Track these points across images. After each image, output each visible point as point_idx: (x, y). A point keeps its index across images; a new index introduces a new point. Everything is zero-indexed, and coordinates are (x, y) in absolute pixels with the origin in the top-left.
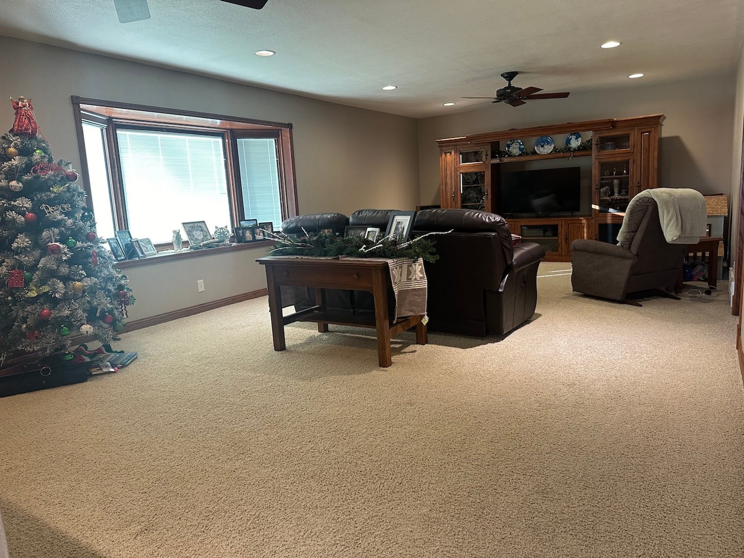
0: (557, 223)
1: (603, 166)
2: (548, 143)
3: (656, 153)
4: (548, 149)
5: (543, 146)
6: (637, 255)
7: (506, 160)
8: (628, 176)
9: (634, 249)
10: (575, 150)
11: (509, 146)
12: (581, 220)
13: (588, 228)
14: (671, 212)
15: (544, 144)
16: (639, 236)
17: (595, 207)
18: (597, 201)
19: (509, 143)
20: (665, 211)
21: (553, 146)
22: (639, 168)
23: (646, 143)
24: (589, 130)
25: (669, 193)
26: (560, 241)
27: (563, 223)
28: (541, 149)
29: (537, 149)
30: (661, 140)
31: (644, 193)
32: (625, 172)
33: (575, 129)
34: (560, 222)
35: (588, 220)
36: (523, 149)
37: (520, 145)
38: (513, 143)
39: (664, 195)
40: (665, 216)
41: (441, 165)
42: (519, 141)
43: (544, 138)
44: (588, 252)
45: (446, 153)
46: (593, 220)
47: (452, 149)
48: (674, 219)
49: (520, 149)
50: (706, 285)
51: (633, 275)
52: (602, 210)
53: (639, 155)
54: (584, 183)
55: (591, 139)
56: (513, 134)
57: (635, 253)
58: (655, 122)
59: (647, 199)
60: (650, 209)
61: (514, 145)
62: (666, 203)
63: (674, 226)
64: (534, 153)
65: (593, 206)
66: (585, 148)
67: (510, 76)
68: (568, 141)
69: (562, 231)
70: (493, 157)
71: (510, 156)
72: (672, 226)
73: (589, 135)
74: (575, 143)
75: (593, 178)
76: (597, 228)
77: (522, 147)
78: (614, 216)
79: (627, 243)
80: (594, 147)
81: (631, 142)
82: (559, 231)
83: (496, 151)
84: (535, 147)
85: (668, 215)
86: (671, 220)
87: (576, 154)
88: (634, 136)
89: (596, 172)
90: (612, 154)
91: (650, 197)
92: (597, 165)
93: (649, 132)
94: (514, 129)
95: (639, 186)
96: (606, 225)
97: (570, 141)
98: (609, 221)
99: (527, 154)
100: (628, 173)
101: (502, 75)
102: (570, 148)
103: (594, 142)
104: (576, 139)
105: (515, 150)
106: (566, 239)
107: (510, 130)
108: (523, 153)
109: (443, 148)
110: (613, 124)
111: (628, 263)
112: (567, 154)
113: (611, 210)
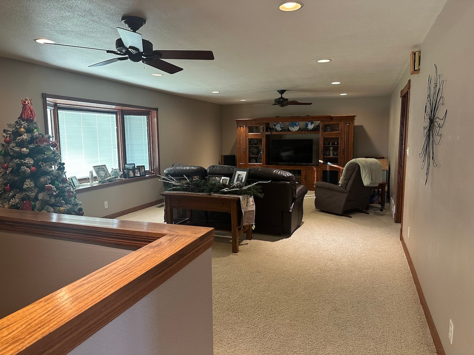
0: (300, 169)
1: (325, 139)
2: (296, 125)
3: (352, 135)
4: (296, 129)
5: (293, 127)
6: (350, 192)
7: (274, 133)
8: (338, 146)
9: (348, 188)
10: (310, 130)
11: (275, 125)
12: (313, 168)
13: (317, 172)
14: (366, 171)
15: (294, 125)
16: (351, 182)
17: (321, 161)
18: (322, 158)
19: (275, 124)
20: (364, 170)
21: (299, 127)
22: (344, 142)
23: (348, 130)
24: (318, 120)
25: (365, 161)
26: (302, 178)
27: (304, 169)
28: (292, 128)
29: (291, 129)
30: (354, 126)
31: (353, 160)
32: (336, 143)
33: (311, 119)
34: (302, 168)
35: (317, 168)
36: (283, 127)
37: (281, 125)
38: (277, 124)
39: (363, 162)
40: (364, 173)
41: (237, 133)
42: (281, 123)
43: (294, 123)
44: (324, 189)
45: (240, 127)
46: (320, 168)
47: (244, 125)
48: (368, 174)
49: (281, 127)
50: (379, 206)
51: (347, 201)
52: (325, 163)
53: (344, 135)
54: (314, 147)
55: (319, 125)
56: (278, 119)
57: (348, 190)
58: (352, 118)
59: (355, 164)
60: (357, 169)
61: (278, 125)
62: (364, 166)
63: (368, 178)
64: (289, 130)
65: (320, 161)
66: (316, 129)
67: (282, 92)
68: (307, 125)
69: (303, 173)
70: (267, 131)
71: (276, 131)
72: (367, 178)
73: (318, 123)
74: (310, 127)
75: (320, 146)
76: (322, 172)
77: (282, 126)
78: (330, 167)
79: (345, 185)
80: (321, 129)
81: (340, 128)
82: (302, 174)
83: (268, 128)
84: (289, 127)
85: (365, 172)
86: (366, 175)
87: (311, 132)
88: (341, 125)
89: (321, 143)
90: (330, 134)
91: (356, 162)
92: (322, 139)
93: (349, 124)
94: (278, 117)
95: (343, 152)
96: (326, 171)
97: (308, 125)
98: (328, 169)
99: (285, 131)
100: (338, 144)
101: (278, 91)
102: (308, 129)
103: (321, 127)
104: (311, 124)
105: (278, 128)
106: (305, 178)
107: (276, 117)
108: (283, 130)
109: (239, 124)
110: (331, 118)
111: (345, 195)
112: (307, 132)
113: (329, 163)
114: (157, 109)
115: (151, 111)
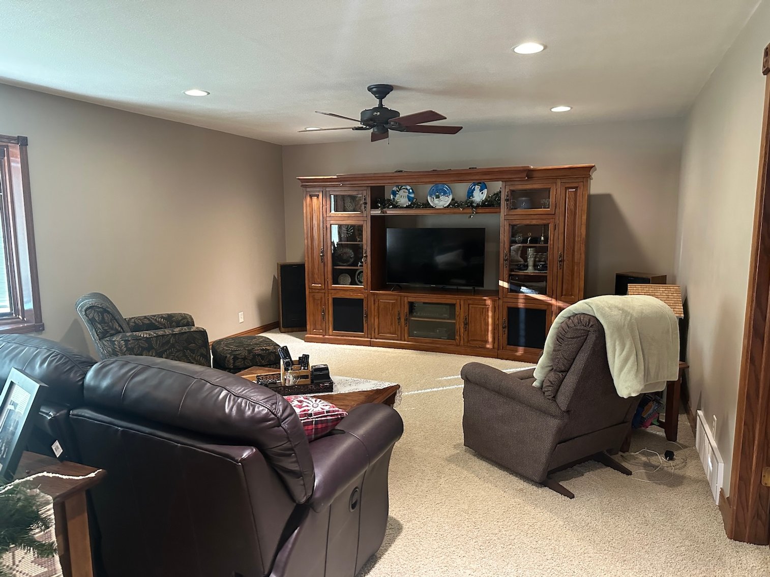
0: (454, 302)
1: (514, 230)
2: (445, 193)
3: (584, 217)
4: (444, 201)
5: (438, 197)
6: (568, 412)
7: (390, 212)
8: (546, 245)
9: (563, 400)
10: (478, 205)
11: (394, 193)
12: (485, 300)
13: (494, 312)
14: (627, 346)
15: (440, 193)
16: (571, 381)
17: (504, 284)
18: (506, 276)
19: (395, 189)
20: (617, 343)
21: (451, 197)
22: (561, 237)
23: (572, 203)
24: (497, 180)
25: (623, 310)
26: (457, 327)
27: (462, 302)
28: (436, 201)
29: (431, 201)
30: (590, 196)
31: (580, 306)
32: (542, 238)
33: (481, 177)
34: (458, 301)
35: (494, 301)
36: (413, 198)
37: (409, 193)
38: (400, 190)
39: (615, 312)
40: (616, 356)
41: (304, 211)
42: (408, 188)
43: (440, 186)
45: (311, 196)
46: (501, 302)
47: (319, 191)
48: (633, 358)
49: (409, 199)
51: (559, 444)
52: (513, 288)
53: (562, 219)
54: (489, 247)
55: (500, 192)
56: (401, 177)
57: (564, 408)
58: (584, 173)
59: (586, 319)
60: (592, 338)
61: (401, 192)
62: (619, 329)
63: (633, 373)
64: (427, 205)
65: (501, 283)
66: (491, 203)
67: (382, 91)
68: (471, 193)
69: (461, 312)
70: (374, 206)
71: (396, 206)
72: (629, 372)
73: (497, 186)
74: (479, 196)
75: (502, 245)
76: (506, 309)
77: (412, 196)
78: (528, 298)
79: (550, 388)
80: (503, 203)
81: (552, 200)
82: (457, 313)
83: (378, 197)
84: (429, 198)
85: (623, 350)
86: (626, 360)
87: (480, 211)
88: (556, 192)
89: (504, 237)
90: (525, 215)
91: (593, 314)
92: (507, 228)
93: (576, 188)
94: (402, 171)
95: (560, 261)
96: (518, 309)
97: (473, 192)
98: (521, 304)
99: (418, 207)
100: (546, 241)
101: (370, 89)
102: (472, 202)
103: (503, 197)
104: (481, 190)
105: (402, 199)
106: (466, 324)
107: (396, 172)
108: (413, 205)
109: (308, 189)
110: (529, 174)
111: (553, 424)
112: (469, 210)
113: (523, 289)
114: (23, 142)
115: (7, 147)
